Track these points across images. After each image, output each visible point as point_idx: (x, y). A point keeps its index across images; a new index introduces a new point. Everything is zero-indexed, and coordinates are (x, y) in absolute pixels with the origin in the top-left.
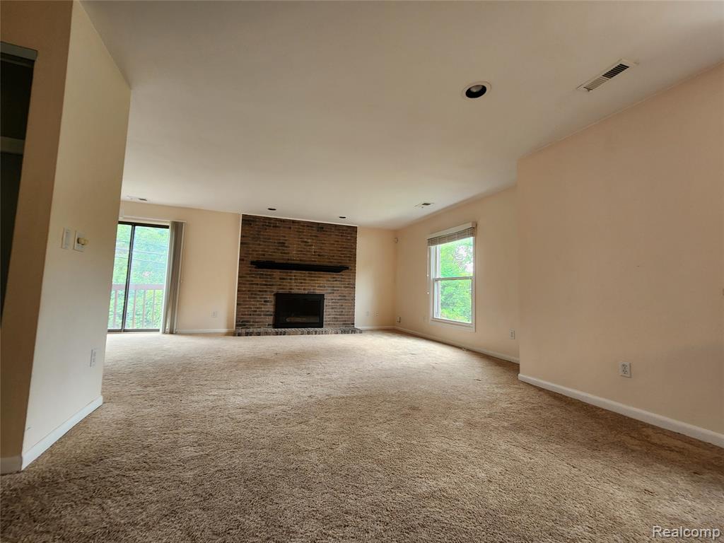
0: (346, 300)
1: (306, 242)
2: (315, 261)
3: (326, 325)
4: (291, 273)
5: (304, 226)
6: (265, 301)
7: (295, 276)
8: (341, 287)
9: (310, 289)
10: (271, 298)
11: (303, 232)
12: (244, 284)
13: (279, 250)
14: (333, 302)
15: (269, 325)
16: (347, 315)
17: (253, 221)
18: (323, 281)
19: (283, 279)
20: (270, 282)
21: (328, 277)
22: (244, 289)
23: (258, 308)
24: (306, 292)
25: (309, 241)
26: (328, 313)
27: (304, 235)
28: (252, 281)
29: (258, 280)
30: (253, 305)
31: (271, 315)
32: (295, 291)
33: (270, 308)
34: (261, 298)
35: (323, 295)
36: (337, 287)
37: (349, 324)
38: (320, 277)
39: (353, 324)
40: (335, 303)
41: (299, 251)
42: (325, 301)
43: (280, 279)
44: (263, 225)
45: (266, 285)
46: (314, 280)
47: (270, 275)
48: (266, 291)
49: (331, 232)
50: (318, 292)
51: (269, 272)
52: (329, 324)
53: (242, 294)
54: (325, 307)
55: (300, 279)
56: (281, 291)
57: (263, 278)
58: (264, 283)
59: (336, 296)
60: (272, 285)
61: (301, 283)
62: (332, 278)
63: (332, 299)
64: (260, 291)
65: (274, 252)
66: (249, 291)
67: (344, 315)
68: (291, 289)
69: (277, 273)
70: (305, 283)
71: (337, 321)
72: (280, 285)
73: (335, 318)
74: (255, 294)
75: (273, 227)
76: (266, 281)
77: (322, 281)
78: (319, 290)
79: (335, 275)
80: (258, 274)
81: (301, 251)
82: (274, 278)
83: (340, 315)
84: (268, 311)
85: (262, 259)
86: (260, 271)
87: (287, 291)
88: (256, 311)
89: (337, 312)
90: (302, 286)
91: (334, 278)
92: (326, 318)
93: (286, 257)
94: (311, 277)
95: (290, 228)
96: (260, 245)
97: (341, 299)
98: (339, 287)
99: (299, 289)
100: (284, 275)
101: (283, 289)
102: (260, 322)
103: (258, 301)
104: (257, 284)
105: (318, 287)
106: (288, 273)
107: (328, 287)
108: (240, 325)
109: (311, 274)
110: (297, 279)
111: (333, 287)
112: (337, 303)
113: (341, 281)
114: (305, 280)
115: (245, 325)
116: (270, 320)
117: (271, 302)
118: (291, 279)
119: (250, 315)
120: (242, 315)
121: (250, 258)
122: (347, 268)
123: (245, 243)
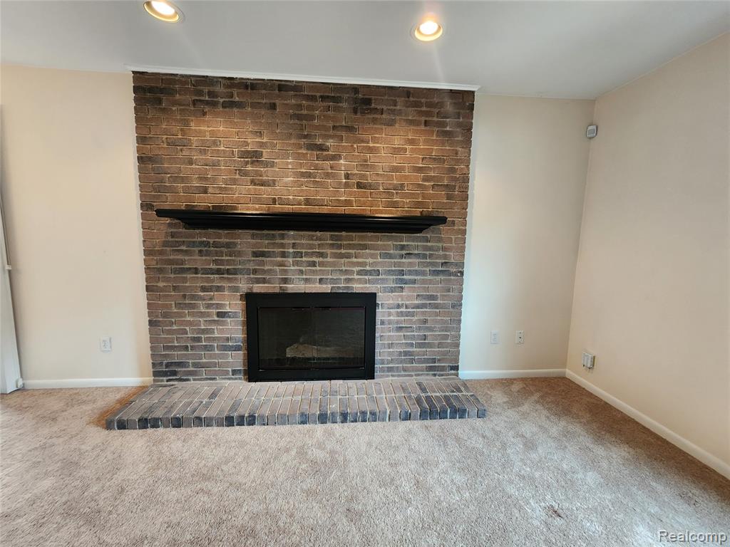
0: (436, 306)
1: (321, 148)
2: (348, 203)
3: (382, 370)
4: (282, 237)
5: (312, 98)
6: (219, 314)
7: (294, 246)
8: (423, 273)
9: (333, 281)
10: (234, 306)
11: (312, 118)
12: (161, 270)
13: (246, 174)
14: (402, 314)
15: (234, 372)
16: (440, 345)
17: (162, 91)
18: (373, 256)
19: (263, 254)
20: (228, 262)
21: (385, 247)
22: (161, 284)
23: (204, 331)
24: (326, 288)
25: (330, 143)
26: (387, 342)
27: (317, 128)
28: (182, 262)
29: (197, 261)
30: (190, 324)
31: (237, 348)
32: (297, 286)
33: (235, 330)
34: (209, 306)
35: (374, 296)
36: (410, 273)
37: (443, 368)
38: (365, 247)
39: (456, 368)
40: (408, 314)
41: (303, 175)
42: (379, 310)
43: (256, 254)
44: (194, 102)
45: (219, 272)
46: (348, 256)
47: (228, 245)
48: (219, 289)
49: (392, 112)
50: (358, 288)
51: (223, 236)
52: (390, 369)
53: (159, 298)
54: (378, 326)
55: (307, 254)
56: (258, 288)
57: (208, 253)
58: (213, 266)
59: (408, 298)
60: (235, 272)
61: (314, 264)
62: (396, 247)
63: (399, 306)
64: (204, 289)
65: (234, 182)
66: (175, 288)
67: (430, 345)
68: (285, 281)
69: (245, 241)
70: (321, 264)
71: (412, 361)
72: (255, 271)
73: (406, 353)
74: (193, 297)
75: (225, 105)
76: (215, 262)
77: (371, 259)
78: (359, 281)
79: (406, 240)
80: (193, 244)
81: (309, 175)
82: (239, 254)
83: (420, 345)
84: (228, 339)
85: (203, 202)
86: (200, 236)
87: (273, 287)
88: (199, 340)
89: (413, 337)
90: (314, 272)
91: (403, 247)
92: (382, 353)
93: (266, 193)
94: (340, 247)
95: (273, 107)
96: (191, 162)
97: (423, 306)
98: (417, 273)
99: (307, 280)
100: (264, 244)
101: (264, 281)
102: (215, 365)
103: (202, 314)
104: (196, 271)
105: (359, 273)
106: (273, 237)
107: (390, 272)
108: (165, 374)
109: (339, 238)
110: (300, 255)
111: (402, 273)
112: (412, 314)
113: (425, 256)
114: (322, 255)
115: (174, 373)
116: (237, 359)
117: (235, 314)
118: (284, 255)
119: (186, 348)
120: (166, 348)
121: (169, 203)
122: (442, 220)
123: (150, 159)
